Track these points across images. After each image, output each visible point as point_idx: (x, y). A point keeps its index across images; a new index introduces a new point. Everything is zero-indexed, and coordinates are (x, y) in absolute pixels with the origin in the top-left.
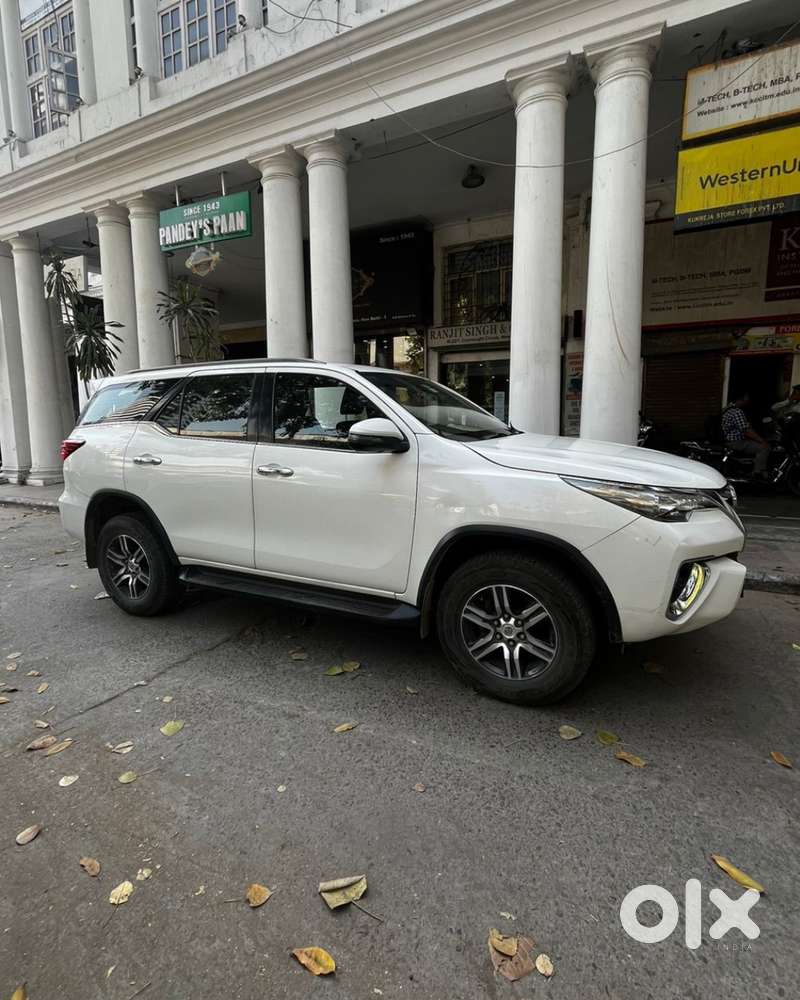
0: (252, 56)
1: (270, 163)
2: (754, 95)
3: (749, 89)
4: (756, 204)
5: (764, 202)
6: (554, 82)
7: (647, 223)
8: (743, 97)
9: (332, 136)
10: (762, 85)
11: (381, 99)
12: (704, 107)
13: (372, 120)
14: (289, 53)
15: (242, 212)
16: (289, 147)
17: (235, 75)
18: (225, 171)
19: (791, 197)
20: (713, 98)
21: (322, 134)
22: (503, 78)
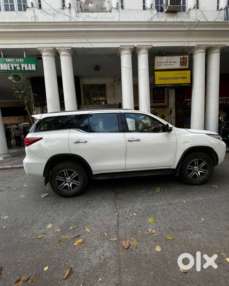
0: (37, 17)
1: (47, 51)
2: (166, 64)
3: (165, 62)
4: (168, 84)
5: (170, 84)
6: (130, 51)
7: (150, 85)
8: (164, 64)
9: (70, 49)
10: (168, 62)
11: (89, 43)
12: (159, 64)
13: (83, 47)
14: (52, 21)
15: (34, 64)
16: (54, 48)
17: (30, 21)
18: (26, 50)
19: (174, 84)
20: (160, 63)
21: (67, 47)
22: (119, 47)
